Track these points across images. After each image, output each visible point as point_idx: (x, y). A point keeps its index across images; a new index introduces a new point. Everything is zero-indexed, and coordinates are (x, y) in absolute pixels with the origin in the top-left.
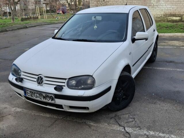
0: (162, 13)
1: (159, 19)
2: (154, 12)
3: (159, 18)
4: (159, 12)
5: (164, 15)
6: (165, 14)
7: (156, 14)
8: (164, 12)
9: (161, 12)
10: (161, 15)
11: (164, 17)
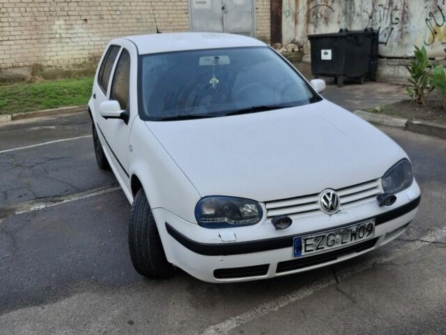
0: (85, 54)
1: (81, 69)
2: (65, 53)
3: (80, 66)
4: (76, 52)
5: (90, 59)
6: (91, 56)
7: (72, 58)
8: (87, 52)
9: (80, 52)
10: (83, 60)
11: (91, 64)
